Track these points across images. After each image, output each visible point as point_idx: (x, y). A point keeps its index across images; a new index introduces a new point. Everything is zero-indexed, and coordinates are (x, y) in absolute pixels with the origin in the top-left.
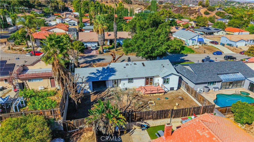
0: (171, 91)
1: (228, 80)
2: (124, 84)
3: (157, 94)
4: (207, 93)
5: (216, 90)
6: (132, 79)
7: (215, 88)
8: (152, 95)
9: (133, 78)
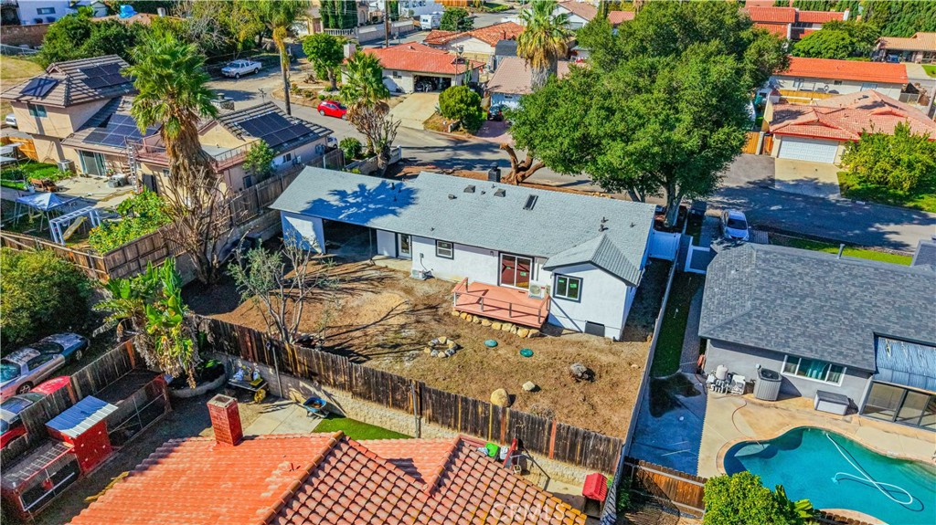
0: (587, 335)
1: (917, 379)
2: (422, 256)
3: (506, 327)
4: (761, 405)
5: (824, 406)
6: (451, 245)
7: (823, 396)
8: (485, 322)
9: (453, 243)
